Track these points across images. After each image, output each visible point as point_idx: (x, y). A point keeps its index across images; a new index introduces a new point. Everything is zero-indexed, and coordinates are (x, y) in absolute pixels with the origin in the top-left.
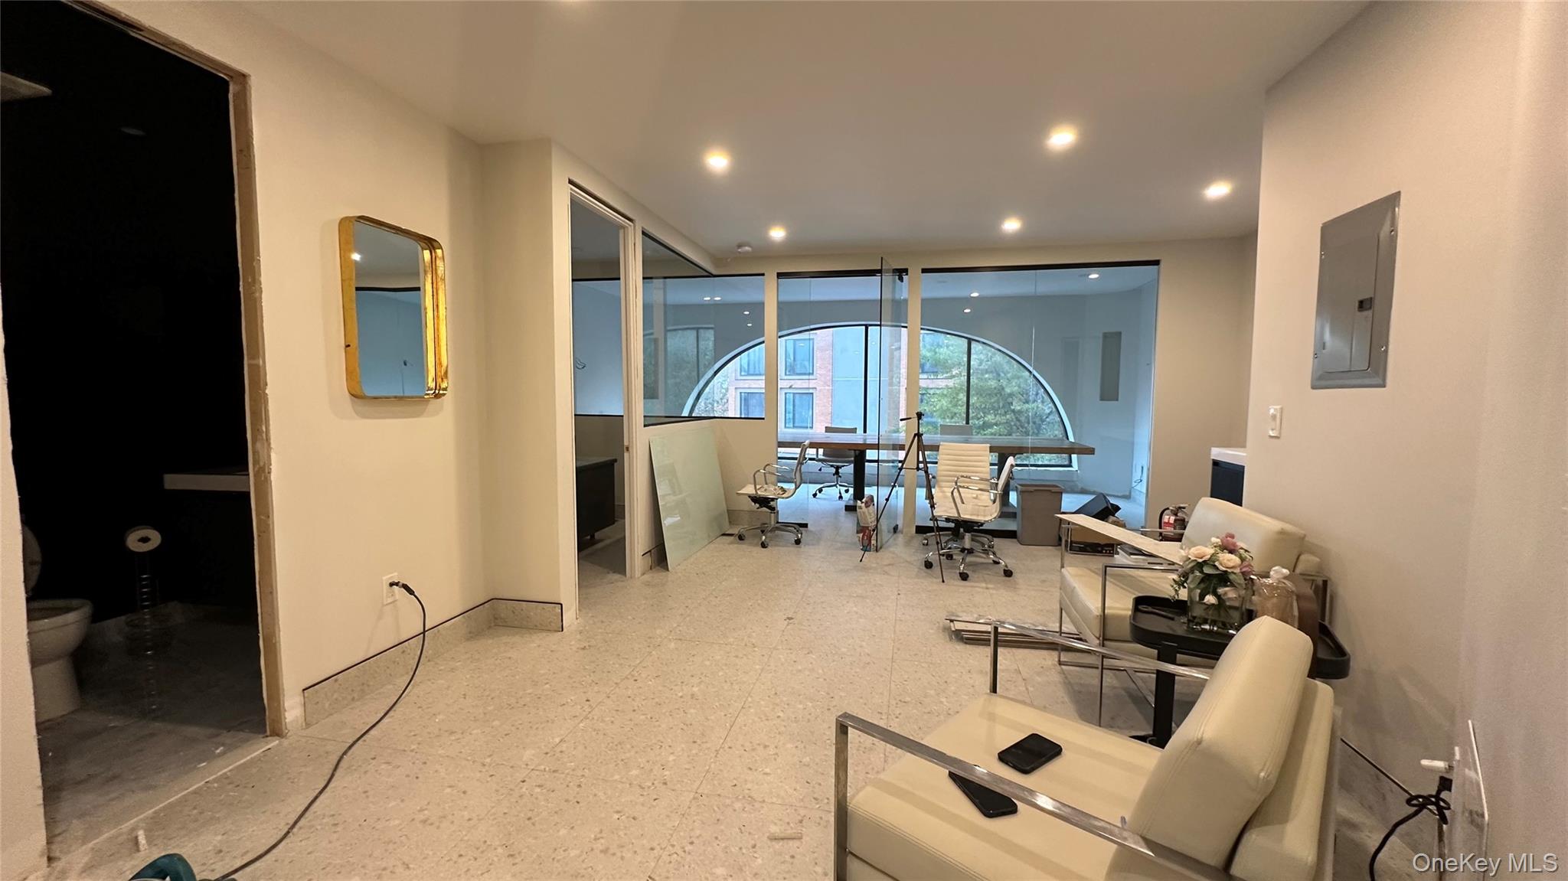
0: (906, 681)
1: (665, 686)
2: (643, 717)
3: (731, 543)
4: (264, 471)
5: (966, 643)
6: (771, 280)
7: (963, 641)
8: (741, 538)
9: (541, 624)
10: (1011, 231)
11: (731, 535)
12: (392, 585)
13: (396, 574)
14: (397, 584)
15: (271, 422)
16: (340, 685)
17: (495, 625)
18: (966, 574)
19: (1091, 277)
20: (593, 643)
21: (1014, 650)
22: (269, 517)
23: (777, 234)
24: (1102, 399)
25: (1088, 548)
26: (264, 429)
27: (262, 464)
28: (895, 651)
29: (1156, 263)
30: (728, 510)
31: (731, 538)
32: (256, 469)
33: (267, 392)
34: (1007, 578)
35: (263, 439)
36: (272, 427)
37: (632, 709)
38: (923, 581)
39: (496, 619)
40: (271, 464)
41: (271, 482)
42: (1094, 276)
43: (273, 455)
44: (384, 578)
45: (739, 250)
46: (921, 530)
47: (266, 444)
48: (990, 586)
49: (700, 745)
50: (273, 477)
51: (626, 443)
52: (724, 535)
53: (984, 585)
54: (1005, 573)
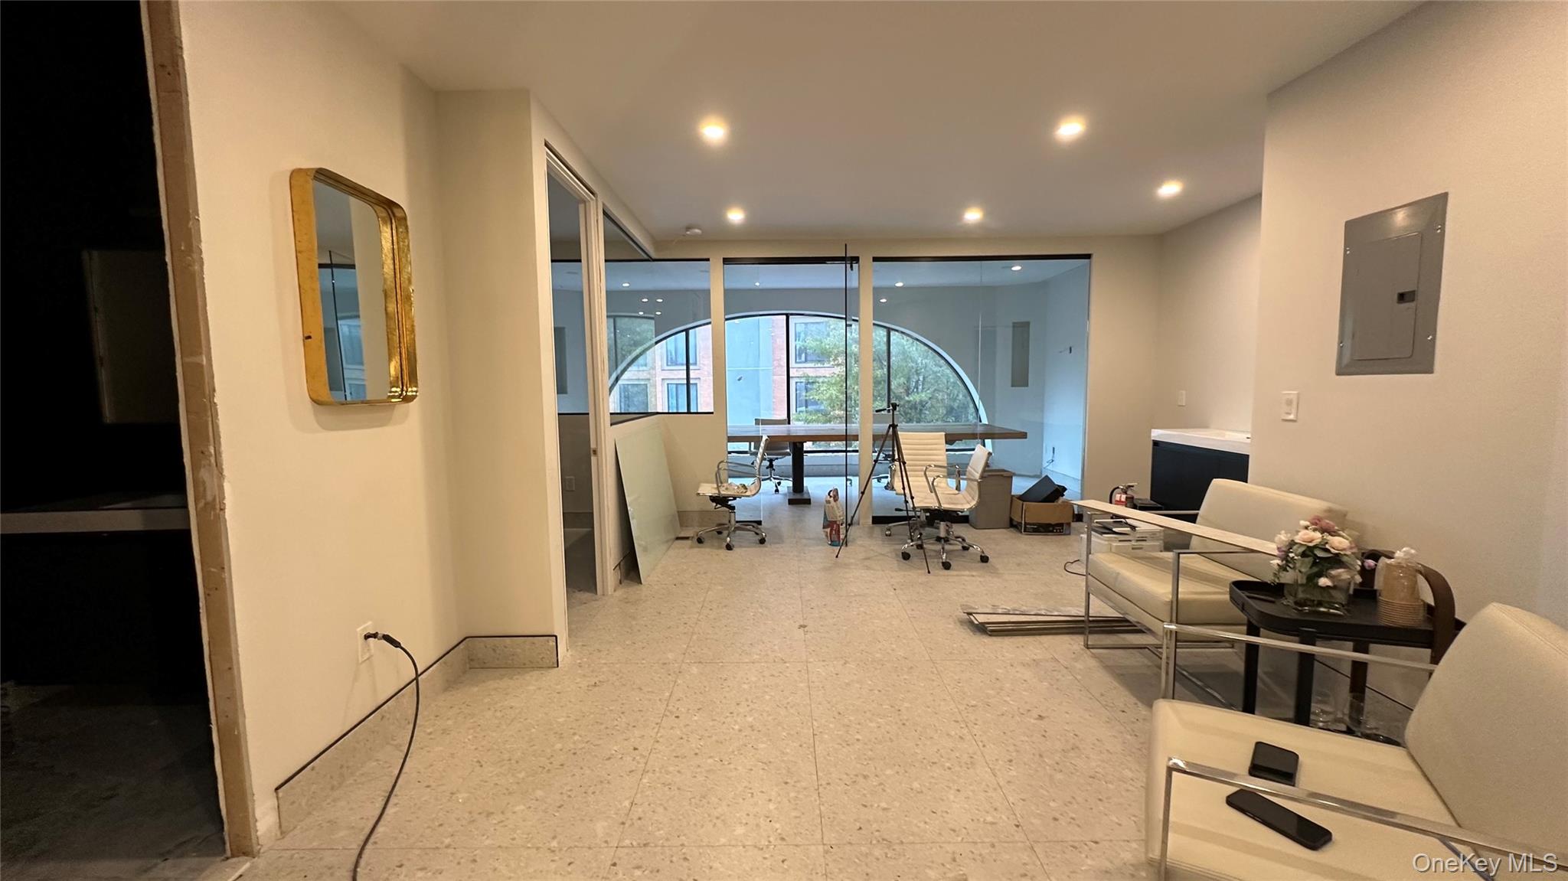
0: (959, 683)
1: (715, 720)
2: (710, 761)
3: (691, 547)
4: (214, 508)
5: (990, 635)
6: (716, 264)
7: (987, 634)
8: (700, 541)
9: (531, 662)
10: (970, 222)
11: (687, 538)
12: (367, 637)
13: (370, 623)
14: (375, 636)
15: (223, 441)
16: (318, 773)
17: (470, 668)
18: (948, 563)
19: (1014, 269)
20: (602, 677)
21: (1038, 637)
22: (223, 568)
23: (736, 216)
24: (1012, 386)
25: (1041, 529)
26: (212, 451)
27: (209, 498)
28: (929, 651)
29: (1088, 256)
30: (678, 512)
31: (689, 542)
32: (201, 504)
33: (215, 401)
34: (984, 564)
35: (210, 465)
36: (224, 448)
37: (693, 753)
38: (910, 573)
39: (472, 660)
40: (224, 498)
41: (226, 521)
42: (1017, 268)
43: (227, 486)
44: (358, 629)
45: (688, 233)
46: (877, 520)
47: (216, 472)
48: (974, 573)
49: (794, 786)
50: (228, 514)
51: (593, 446)
52: (678, 538)
53: (967, 573)
54: (981, 559)
